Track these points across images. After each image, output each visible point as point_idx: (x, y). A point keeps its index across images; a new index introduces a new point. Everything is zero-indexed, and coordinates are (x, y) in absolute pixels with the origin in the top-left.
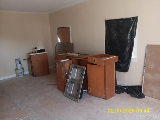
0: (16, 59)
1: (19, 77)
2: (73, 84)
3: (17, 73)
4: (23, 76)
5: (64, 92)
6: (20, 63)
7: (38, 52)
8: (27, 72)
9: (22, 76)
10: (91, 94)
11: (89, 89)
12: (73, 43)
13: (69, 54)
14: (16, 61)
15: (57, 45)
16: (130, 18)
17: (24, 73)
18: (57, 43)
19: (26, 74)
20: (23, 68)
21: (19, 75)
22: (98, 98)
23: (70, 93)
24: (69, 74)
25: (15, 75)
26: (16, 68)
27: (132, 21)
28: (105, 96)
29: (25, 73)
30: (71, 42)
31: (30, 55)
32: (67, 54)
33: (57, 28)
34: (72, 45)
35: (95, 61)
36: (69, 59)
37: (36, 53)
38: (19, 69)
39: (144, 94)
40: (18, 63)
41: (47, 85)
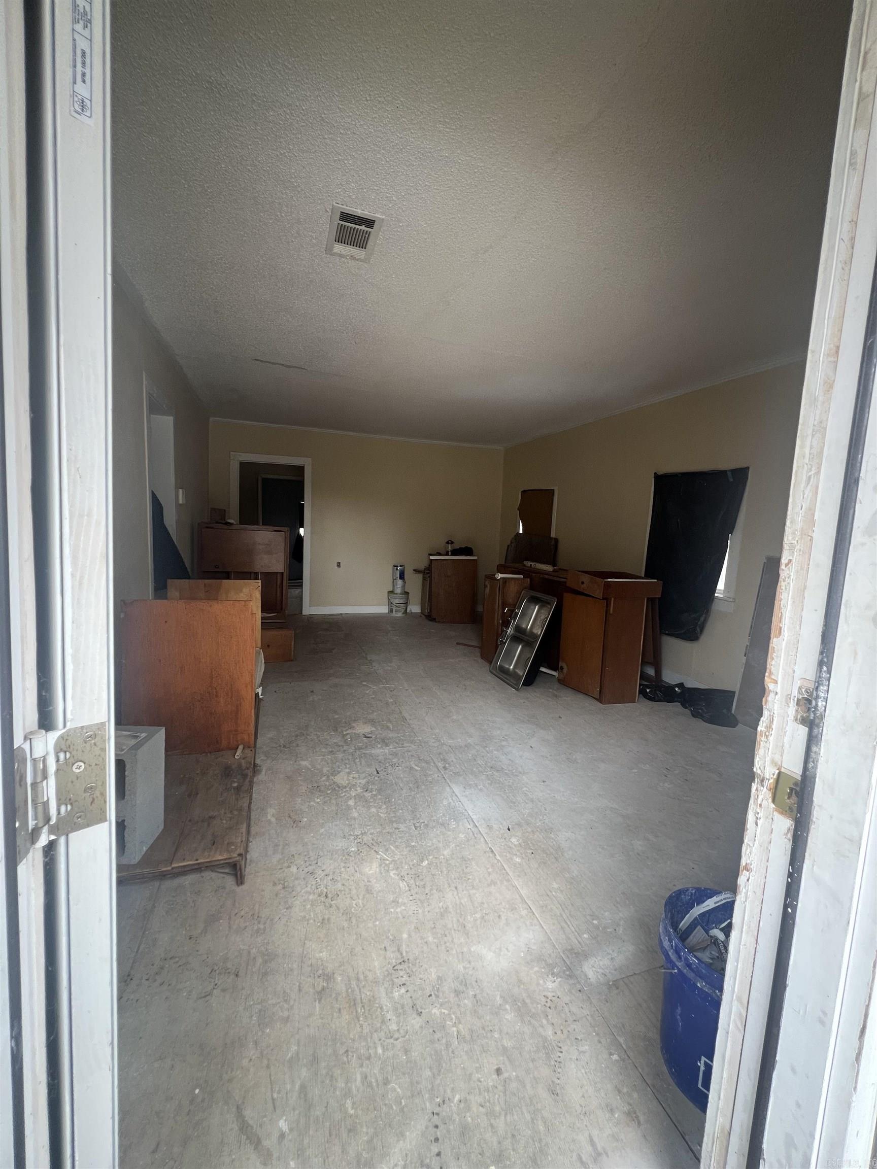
0: (394, 566)
1: (394, 614)
2: (520, 647)
3: (390, 603)
4: (403, 614)
5: (490, 663)
6: (402, 576)
7: (452, 555)
8: (415, 608)
9: (400, 615)
10: (564, 682)
11: (561, 667)
12: (556, 540)
13: (531, 565)
14: (393, 569)
15: (511, 543)
16: (725, 472)
17: (406, 609)
18: (513, 536)
19: (412, 613)
20: (407, 593)
21: (394, 609)
22: (581, 696)
23: (507, 666)
24: (512, 614)
25: (384, 610)
26: (392, 590)
27: (731, 480)
28: (600, 691)
29: (411, 610)
30: (553, 535)
31: (432, 558)
32: (525, 566)
33: (522, 490)
34: (553, 543)
35: (583, 583)
36: (522, 576)
37: (447, 554)
38: (397, 594)
39: (739, 717)
40: (398, 576)
41: (457, 643)
